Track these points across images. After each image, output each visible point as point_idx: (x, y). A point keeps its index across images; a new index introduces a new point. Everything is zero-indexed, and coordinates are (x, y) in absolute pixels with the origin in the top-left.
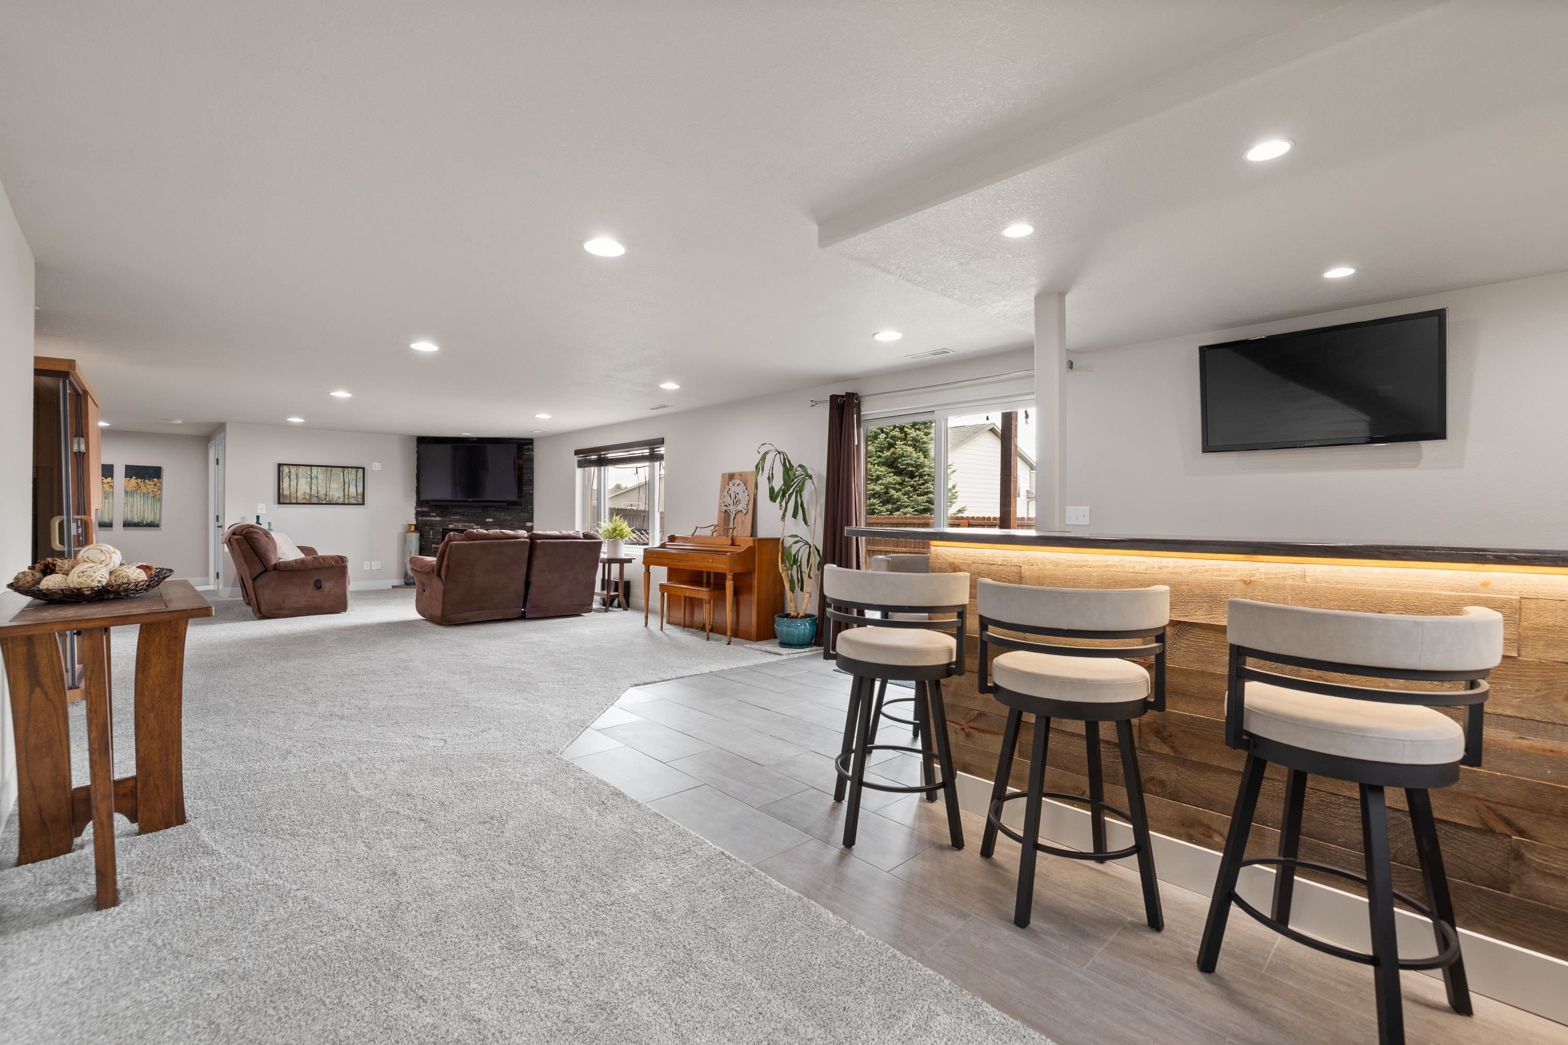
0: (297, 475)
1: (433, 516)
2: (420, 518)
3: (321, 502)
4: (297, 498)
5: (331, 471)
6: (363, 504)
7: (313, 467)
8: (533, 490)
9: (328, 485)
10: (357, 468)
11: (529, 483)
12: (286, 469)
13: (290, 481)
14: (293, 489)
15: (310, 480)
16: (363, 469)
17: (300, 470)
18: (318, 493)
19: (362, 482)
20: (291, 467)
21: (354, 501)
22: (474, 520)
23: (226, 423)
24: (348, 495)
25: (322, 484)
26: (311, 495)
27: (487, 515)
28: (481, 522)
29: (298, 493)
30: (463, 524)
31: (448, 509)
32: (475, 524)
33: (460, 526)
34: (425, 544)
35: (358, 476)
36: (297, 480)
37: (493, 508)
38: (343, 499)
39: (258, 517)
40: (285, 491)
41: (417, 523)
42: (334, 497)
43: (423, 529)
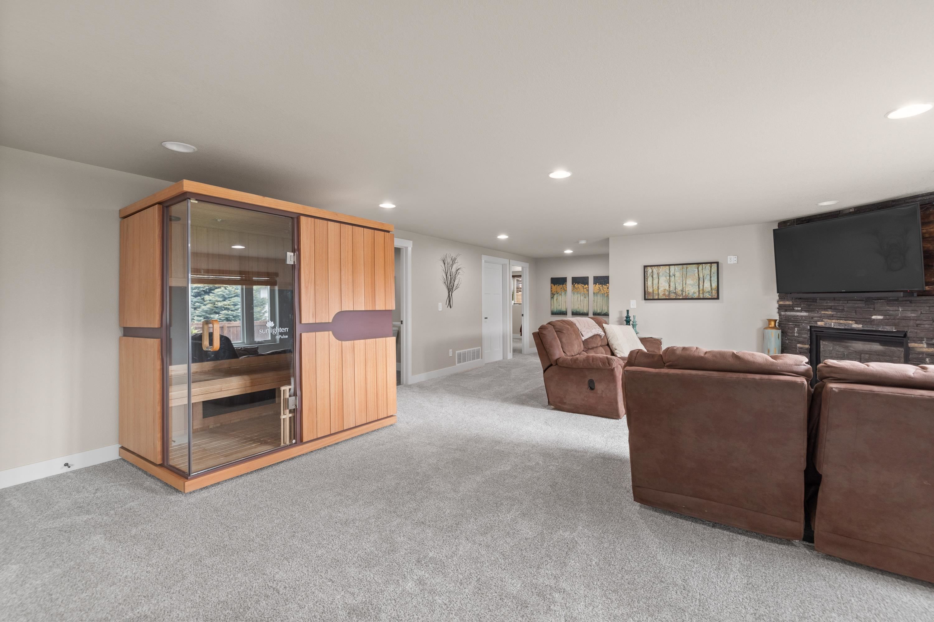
0: (658, 274)
1: (798, 311)
2: (783, 313)
3: (678, 297)
4: (658, 294)
5: (687, 268)
6: (718, 298)
7: (671, 266)
9: (684, 281)
10: (711, 263)
12: (649, 270)
13: (653, 280)
14: (655, 287)
15: (668, 278)
16: (718, 263)
17: (660, 270)
18: (675, 290)
19: (716, 277)
20: (653, 267)
21: (708, 296)
22: (853, 317)
23: (609, 238)
24: (703, 290)
25: (679, 281)
26: (670, 292)
27: (872, 310)
28: (863, 320)
29: (660, 290)
30: (837, 321)
31: (816, 302)
32: (854, 322)
33: (833, 324)
34: (789, 342)
35: (712, 271)
36: (658, 278)
37: (882, 301)
38: (698, 294)
39: (628, 311)
40: (649, 289)
41: (779, 318)
42: (690, 292)
43: (786, 325)
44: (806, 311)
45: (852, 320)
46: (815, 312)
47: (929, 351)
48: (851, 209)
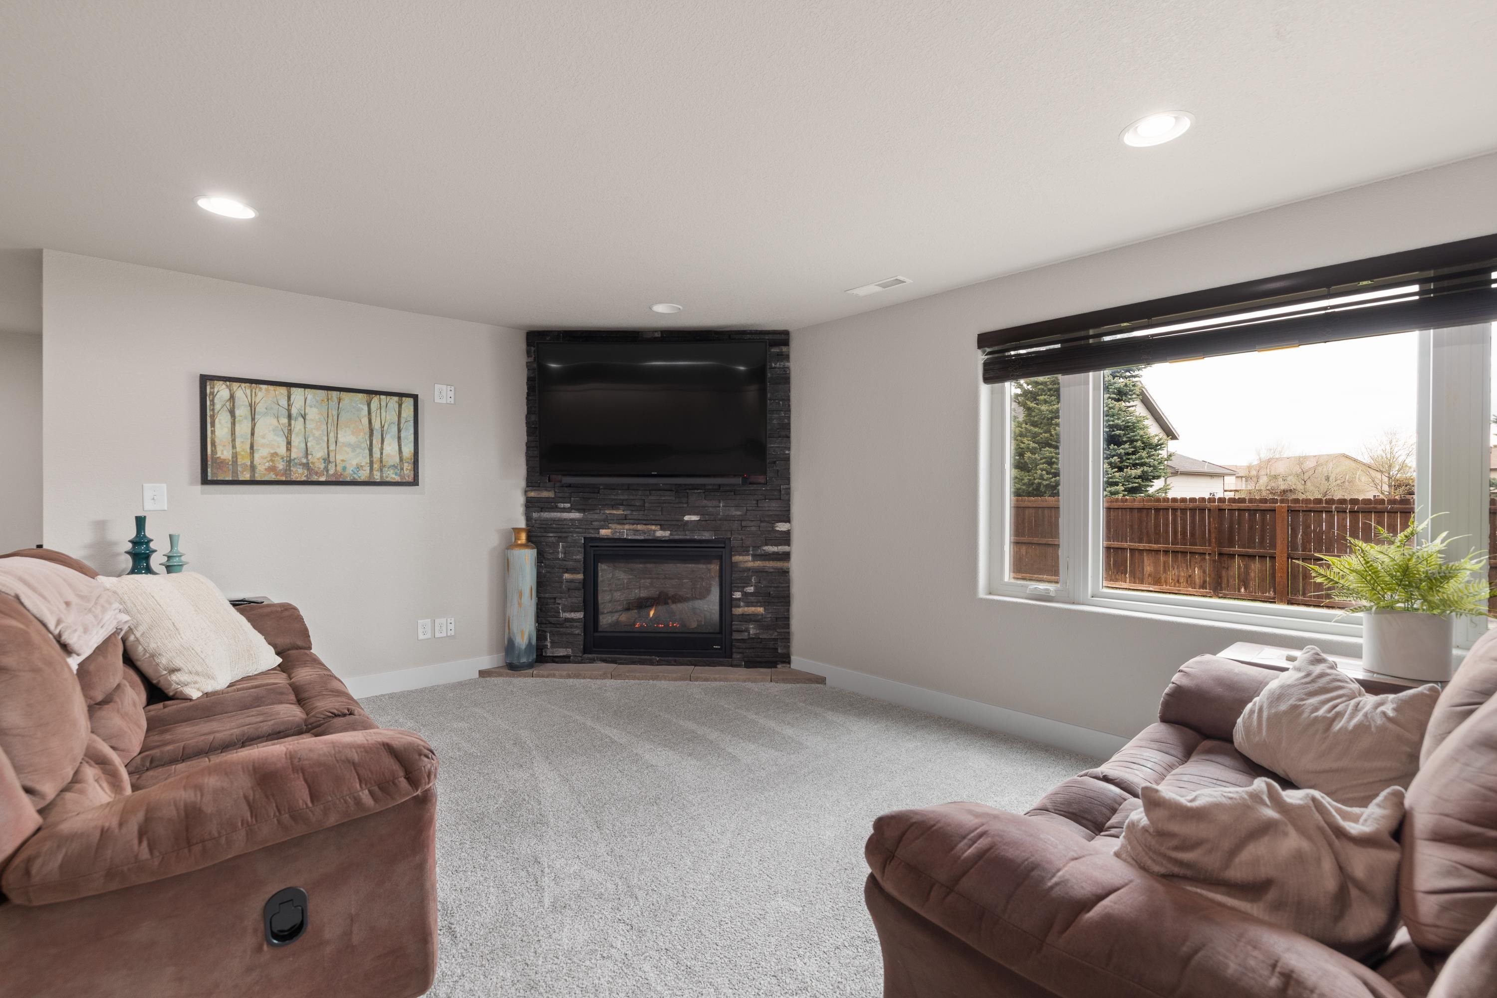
0: (252, 408)
1: (564, 510)
2: (535, 515)
3: (314, 478)
4: (253, 467)
5: (340, 400)
6: (415, 482)
7: (293, 390)
8: (789, 449)
9: (332, 435)
10: (401, 395)
11: (783, 433)
12: (222, 391)
13: (233, 424)
14: (243, 446)
15: (286, 421)
16: (415, 398)
17: (259, 394)
18: (307, 454)
19: (412, 430)
20: (235, 385)
21: (394, 476)
22: (657, 518)
23: (40, 252)
24: (381, 462)
25: (317, 433)
26: (289, 461)
27: (685, 505)
28: (674, 523)
29: (257, 456)
30: (631, 527)
31: (598, 493)
32: (659, 527)
33: (625, 531)
34: (549, 572)
35: (404, 415)
36: (253, 419)
37: (699, 491)
38: (368, 472)
39: (140, 522)
40: (219, 449)
41: (527, 525)
42: (347, 466)
43: (542, 539)
44: (579, 510)
45: (656, 525)
46: (596, 511)
47: (755, 565)
48: (656, 332)
